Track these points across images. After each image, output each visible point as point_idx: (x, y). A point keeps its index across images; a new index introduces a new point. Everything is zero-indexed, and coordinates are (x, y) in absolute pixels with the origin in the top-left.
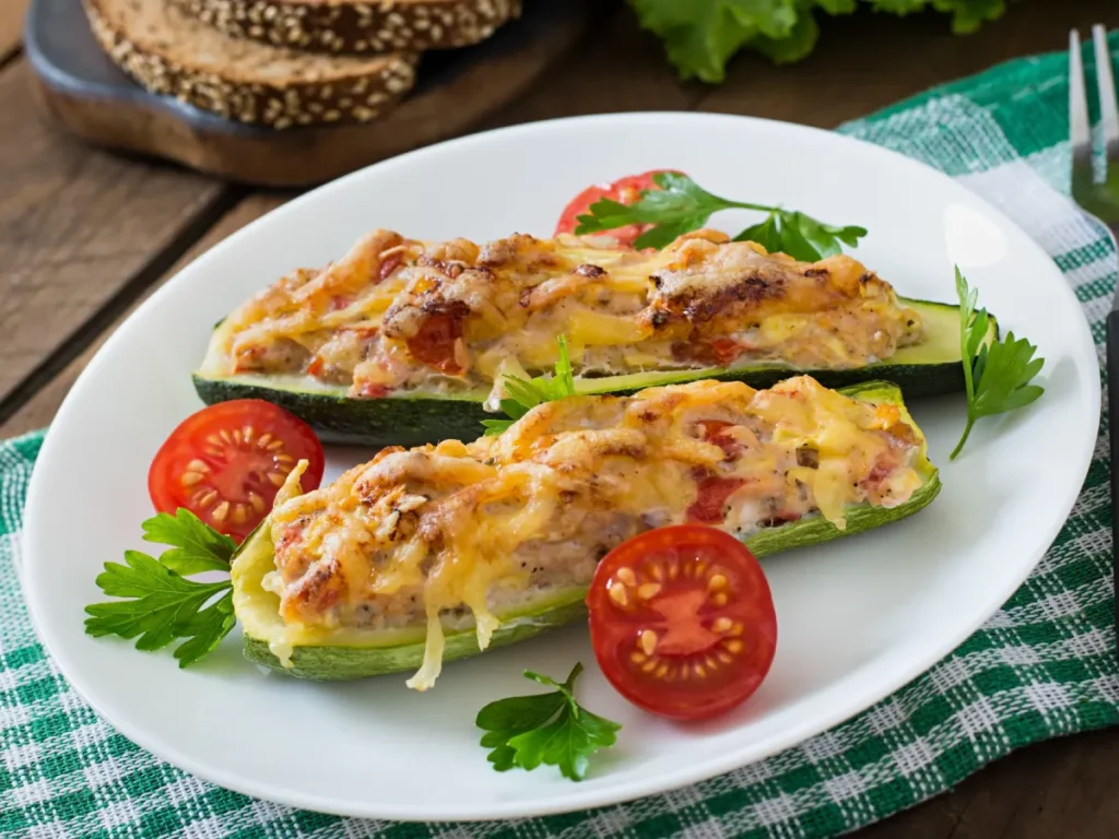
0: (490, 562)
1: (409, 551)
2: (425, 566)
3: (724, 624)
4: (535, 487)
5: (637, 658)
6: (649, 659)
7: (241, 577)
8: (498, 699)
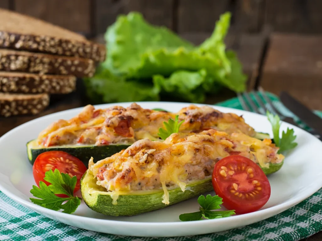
0: (179, 168)
1: (154, 165)
2: (159, 170)
3: (255, 182)
4: (186, 148)
5: (233, 191)
6: (237, 191)
7: (87, 184)
8: (183, 214)
